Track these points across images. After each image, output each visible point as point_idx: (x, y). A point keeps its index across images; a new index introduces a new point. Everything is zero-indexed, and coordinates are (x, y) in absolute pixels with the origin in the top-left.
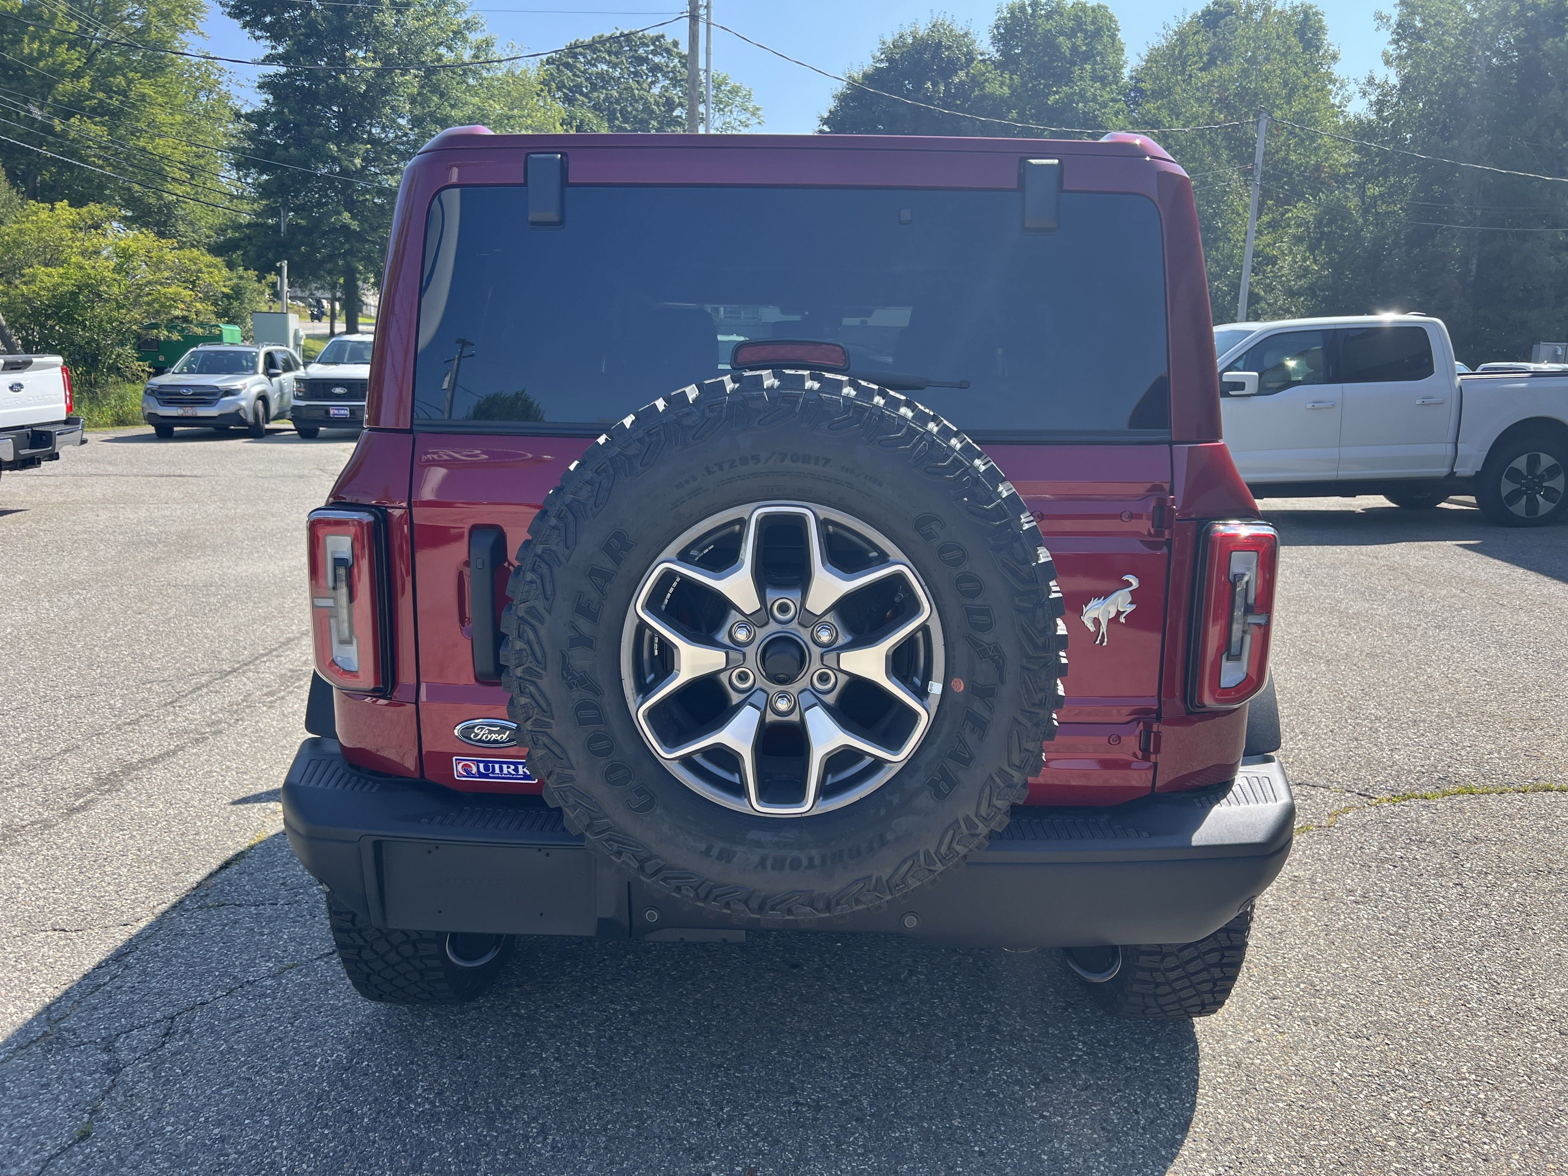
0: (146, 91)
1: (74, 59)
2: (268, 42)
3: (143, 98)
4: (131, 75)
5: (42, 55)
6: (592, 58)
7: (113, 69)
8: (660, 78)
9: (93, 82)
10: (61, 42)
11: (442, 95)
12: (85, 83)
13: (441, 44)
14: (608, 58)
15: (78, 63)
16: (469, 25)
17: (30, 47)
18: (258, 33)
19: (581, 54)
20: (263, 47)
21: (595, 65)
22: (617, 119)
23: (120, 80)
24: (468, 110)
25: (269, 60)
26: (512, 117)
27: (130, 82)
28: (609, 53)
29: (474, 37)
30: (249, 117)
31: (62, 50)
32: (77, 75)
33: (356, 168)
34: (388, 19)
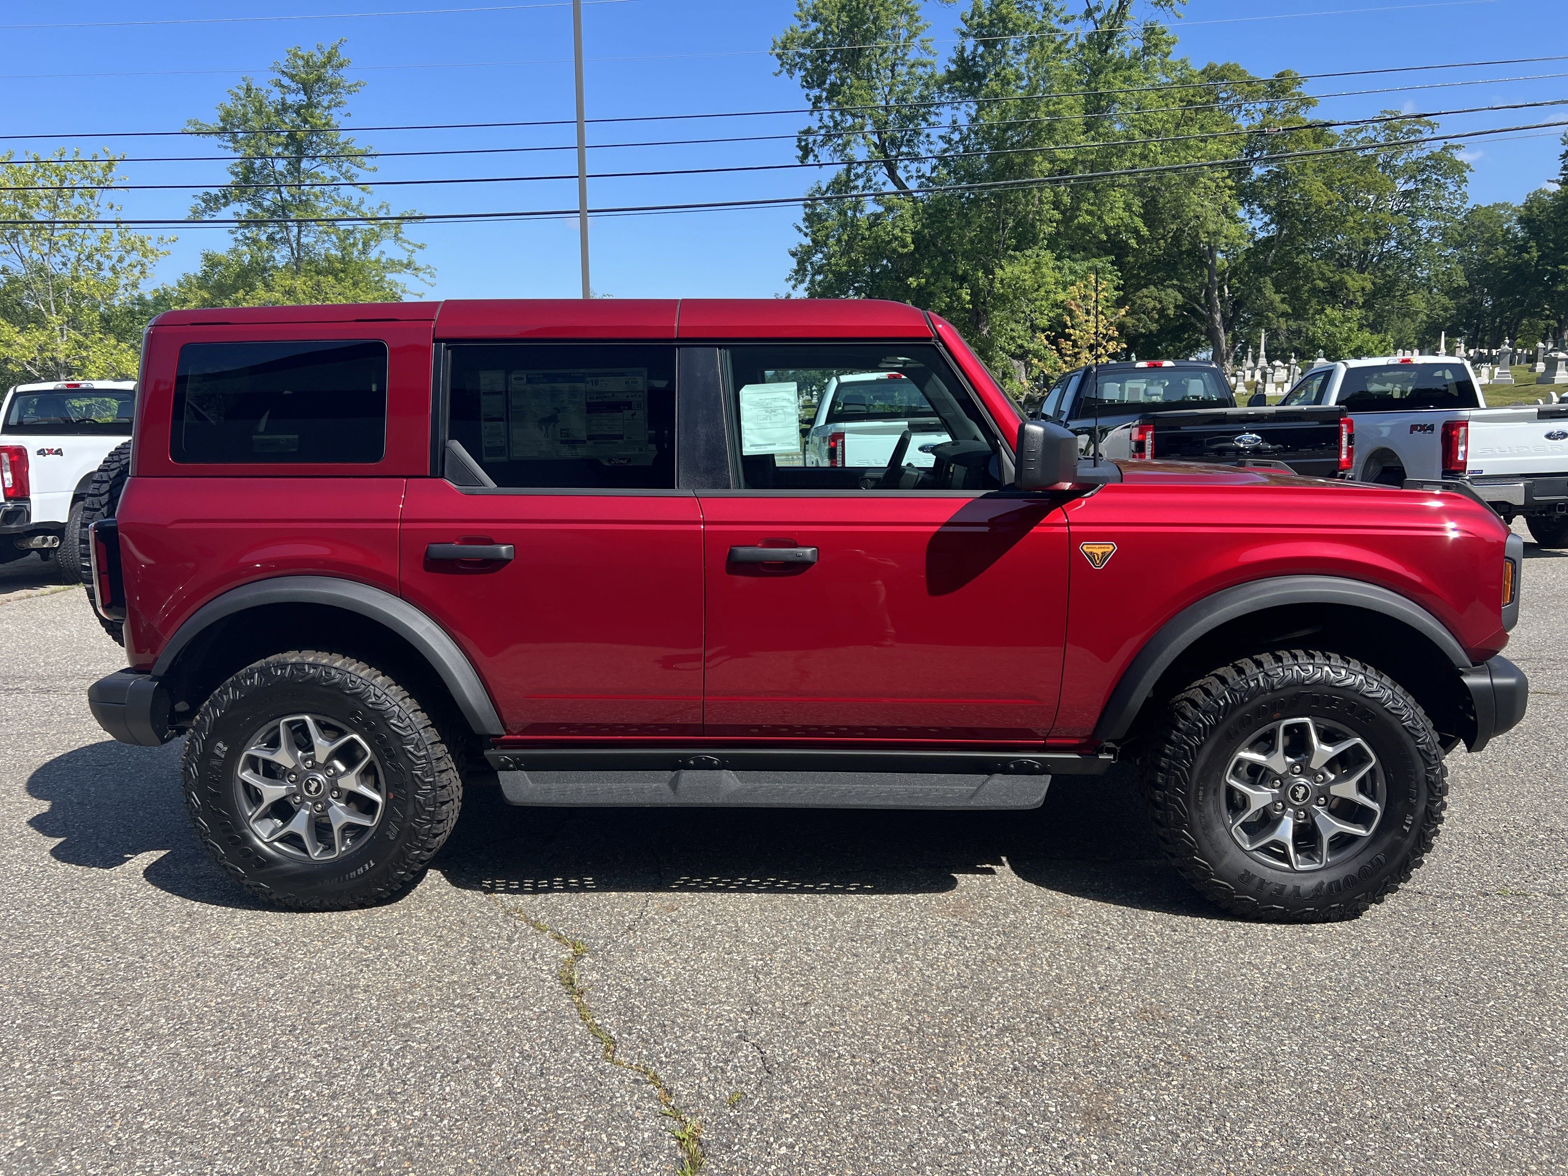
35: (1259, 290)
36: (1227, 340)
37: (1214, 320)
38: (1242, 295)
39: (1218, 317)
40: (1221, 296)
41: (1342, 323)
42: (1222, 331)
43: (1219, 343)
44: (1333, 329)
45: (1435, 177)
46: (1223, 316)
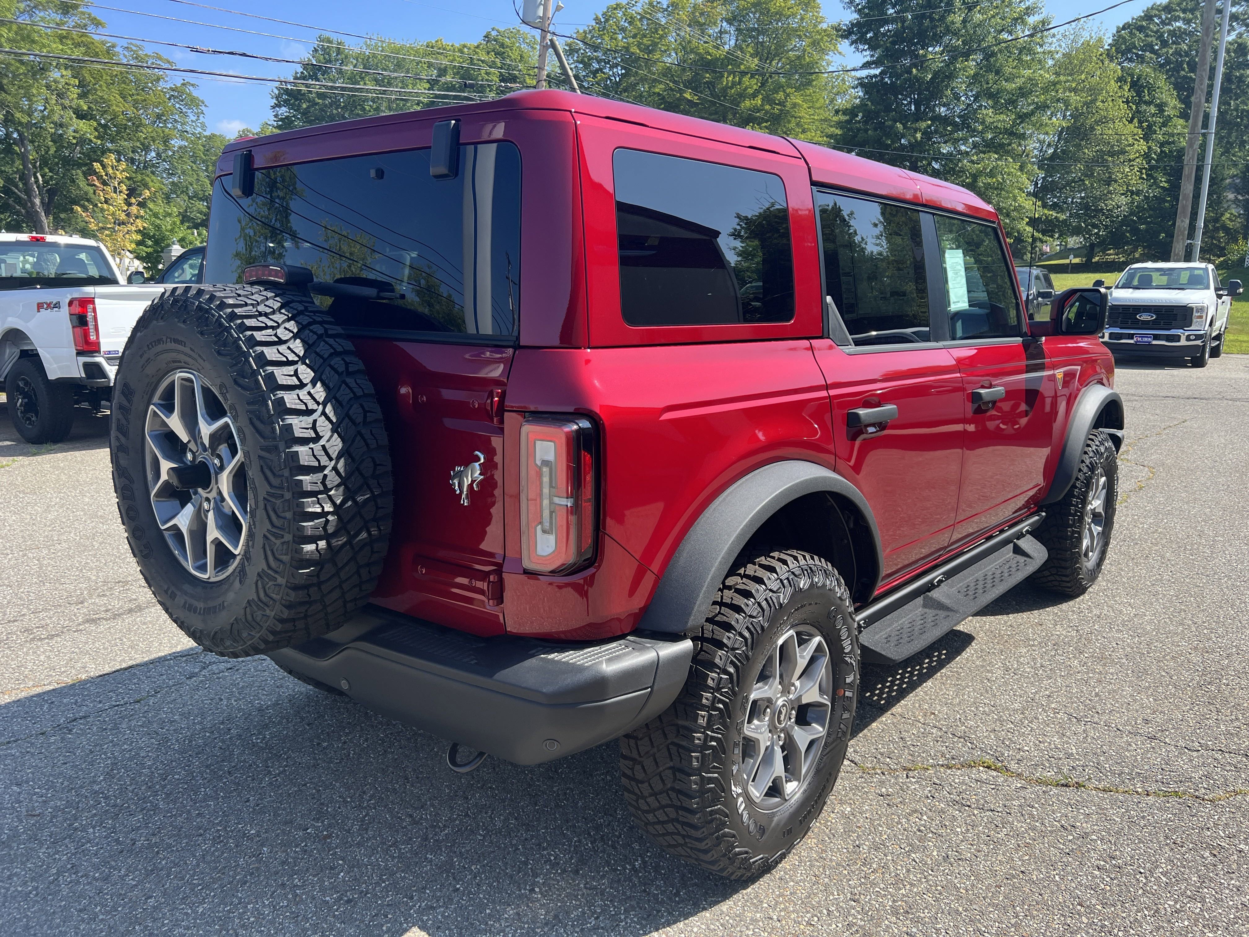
0: (797, 101)
1: (751, 84)
2: (868, 53)
3: (795, 105)
4: (788, 91)
5: (734, 84)
6: (1167, 18)
7: (779, 87)
8: (1236, 26)
9: (763, 99)
10: (747, 73)
11: (997, 73)
12: (758, 101)
13: (1003, 30)
14: (1182, 15)
15: (755, 87)
16: (1029, 11)
17: (728, 79)
18: (861, 47)
19: (1156, 16)
20: (866, 56)
21: (1169, 24)
22: (1183, 70)
23: (781, 95)
24: (1019, 82)
25: (866, 65)
26: (1059, 82)
27: (787, 95)
28: (1184, 11)
29: (1032, 20)
30: (845, 112)
31: (746, 79)
32: (754, 96)
33: (916, 141)
34: (957, 18)
35: (73, 181)
36: (49, 223)
37: (33, 204)
38: (57, 184)
39: (37, 201)
40: (37, 181)
41: (165, 217)
42: (43, 214)
43: (41, 226)
44: (159, 222)
45: (178, 106)
46: (42, 202)
